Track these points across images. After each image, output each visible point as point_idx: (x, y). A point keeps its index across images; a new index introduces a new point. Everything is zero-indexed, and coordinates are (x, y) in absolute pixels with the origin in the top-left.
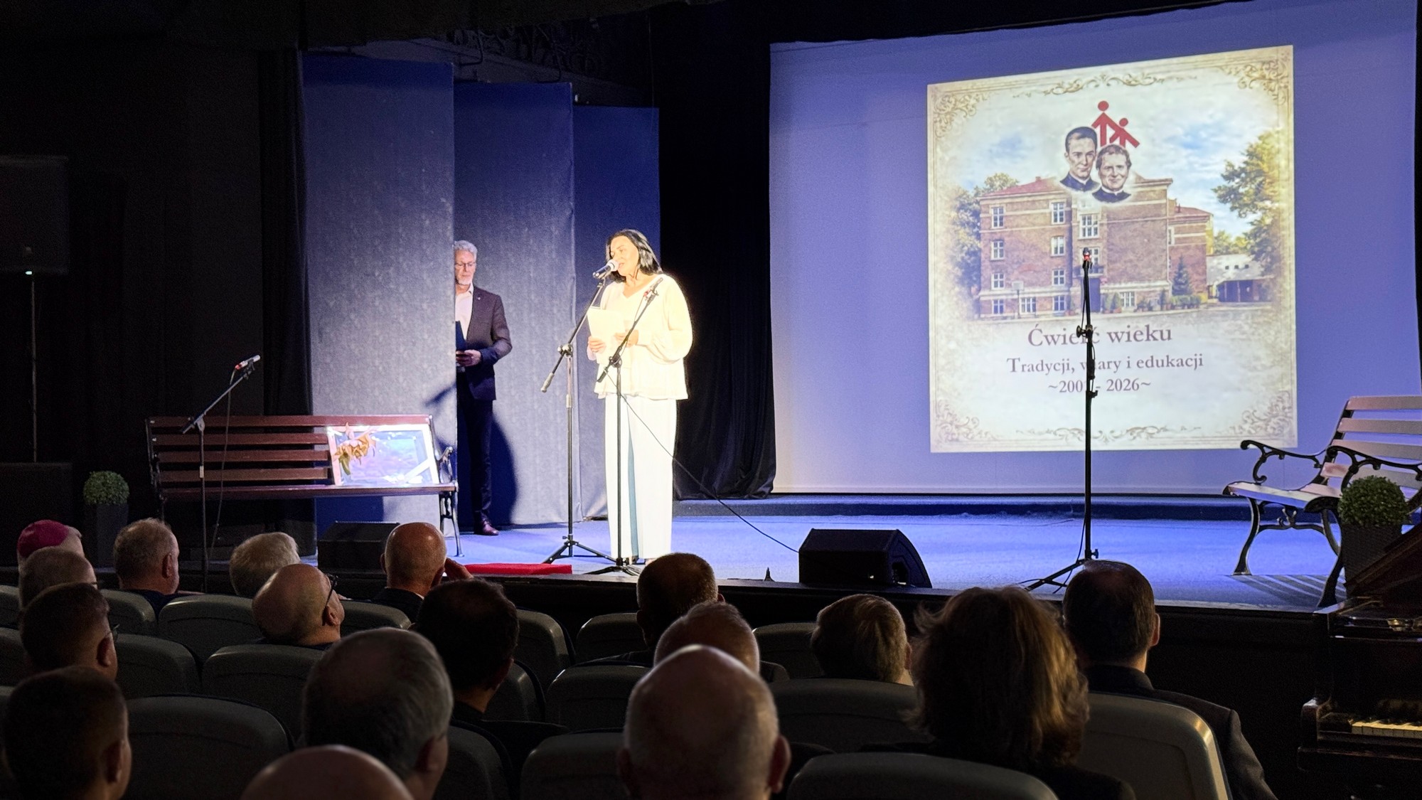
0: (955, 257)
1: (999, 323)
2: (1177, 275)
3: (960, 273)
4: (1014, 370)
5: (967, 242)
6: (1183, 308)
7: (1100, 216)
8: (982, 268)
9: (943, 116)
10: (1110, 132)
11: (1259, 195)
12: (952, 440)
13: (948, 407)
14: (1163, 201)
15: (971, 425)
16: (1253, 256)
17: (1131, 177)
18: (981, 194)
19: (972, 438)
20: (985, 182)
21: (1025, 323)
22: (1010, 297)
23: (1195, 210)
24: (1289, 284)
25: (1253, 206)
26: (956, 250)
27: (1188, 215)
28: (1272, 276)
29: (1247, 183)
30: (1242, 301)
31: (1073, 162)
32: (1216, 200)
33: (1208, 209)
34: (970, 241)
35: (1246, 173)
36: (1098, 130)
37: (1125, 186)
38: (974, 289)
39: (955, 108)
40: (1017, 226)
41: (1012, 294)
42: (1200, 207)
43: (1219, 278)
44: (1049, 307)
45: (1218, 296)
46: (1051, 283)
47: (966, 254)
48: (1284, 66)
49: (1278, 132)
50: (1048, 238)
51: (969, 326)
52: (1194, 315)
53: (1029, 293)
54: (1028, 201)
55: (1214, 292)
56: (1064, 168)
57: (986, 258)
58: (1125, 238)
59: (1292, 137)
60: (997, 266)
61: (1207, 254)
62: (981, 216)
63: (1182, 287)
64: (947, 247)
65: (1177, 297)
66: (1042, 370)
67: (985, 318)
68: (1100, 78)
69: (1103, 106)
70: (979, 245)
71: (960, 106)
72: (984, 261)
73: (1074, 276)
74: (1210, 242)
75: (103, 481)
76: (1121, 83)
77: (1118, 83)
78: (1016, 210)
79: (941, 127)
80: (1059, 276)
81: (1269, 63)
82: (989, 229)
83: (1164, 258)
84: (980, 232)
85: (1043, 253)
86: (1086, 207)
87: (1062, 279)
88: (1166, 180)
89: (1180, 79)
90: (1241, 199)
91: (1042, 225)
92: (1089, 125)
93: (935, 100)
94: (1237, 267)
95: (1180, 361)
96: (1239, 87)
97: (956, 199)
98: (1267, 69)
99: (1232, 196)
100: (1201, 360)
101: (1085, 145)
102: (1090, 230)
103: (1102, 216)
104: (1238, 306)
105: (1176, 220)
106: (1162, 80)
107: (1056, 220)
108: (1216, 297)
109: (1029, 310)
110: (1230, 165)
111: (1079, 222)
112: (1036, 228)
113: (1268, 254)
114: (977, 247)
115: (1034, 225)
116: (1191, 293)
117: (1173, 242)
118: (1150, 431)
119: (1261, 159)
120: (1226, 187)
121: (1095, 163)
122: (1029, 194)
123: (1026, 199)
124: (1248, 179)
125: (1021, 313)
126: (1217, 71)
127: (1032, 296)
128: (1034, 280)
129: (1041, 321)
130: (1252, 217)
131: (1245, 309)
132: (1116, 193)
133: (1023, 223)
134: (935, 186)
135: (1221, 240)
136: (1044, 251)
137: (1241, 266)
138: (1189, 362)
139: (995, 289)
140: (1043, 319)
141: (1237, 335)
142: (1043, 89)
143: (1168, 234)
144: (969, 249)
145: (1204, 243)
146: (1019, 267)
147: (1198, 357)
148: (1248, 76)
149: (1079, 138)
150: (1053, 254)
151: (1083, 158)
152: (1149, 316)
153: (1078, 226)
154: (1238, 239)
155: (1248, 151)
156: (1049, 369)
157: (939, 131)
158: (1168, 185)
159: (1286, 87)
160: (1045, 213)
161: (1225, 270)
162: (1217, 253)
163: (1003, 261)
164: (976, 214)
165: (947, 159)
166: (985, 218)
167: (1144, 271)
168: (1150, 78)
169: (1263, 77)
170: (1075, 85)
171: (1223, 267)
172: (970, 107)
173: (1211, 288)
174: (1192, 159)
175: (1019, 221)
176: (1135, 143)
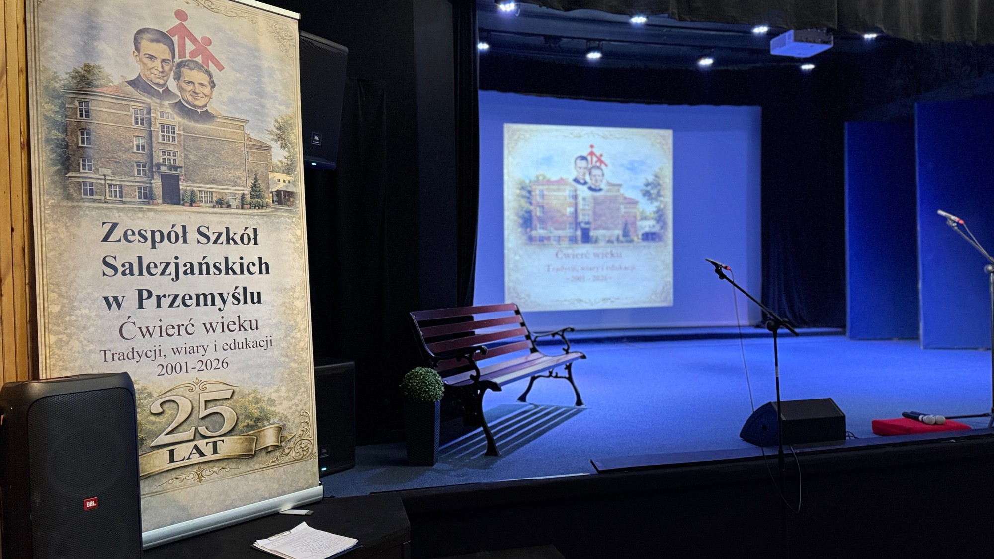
0: (519, 213)
1: (541, 248)
2: (624, 228)
3: (521, 221)
4: (549, 271)
6: (626, 243)
8: (533, 220)
9: (512, 141)
11: (658, 194)
13: (513, 289)
14: (619, 194)
15: (527, 298)
16: (656, 222)
17: (604, 182)
18: (532, 183)
19: (527, 304)
20: (535, 177)
21: (554, 248)
22: (547, 235)
23: (632, 199)
24: (670, 235)
25: (656, 199)
26: (519, 210)
27: (629, 201)
28: (664, 231)
29: (653, 189)
31: (578, 171)
32: (640, 195)
33: (637, 199)
34: (526, 206)
35: (653, 184)
36: (589, 158)
37: (601, 185)
38: (528, 230)
39: (519, 138)
40: (550, 200)
41: (548, 233)
42: (634, 198)
43: (642, 230)
44: (566, 240)
46: (566, 229)
47: (524, 212)
48: (669, 139)
49: (666, 168)
50: (566, 207)
51: (526, 248)
52: (630, 246)
53: (556, 233)
54: (556, 188)
55: (640, 236)
56: (574, 174)
57: (535, 215)
58: (601, 210)
59: (672, 171)
60: (541, 219)
61: (637, 219)
62: (532, 193)
63: (626, 233)
64: (514, 207)
65: (624, 238)
66: (563, 270)
67: (534, 244)
68: (591, 133)
71: (522, 137)
74: (638, 214)
77: (598, 136)
78: (551, 192)
79: (510, 146)
80: (570, 226)
82: (537, 200)
83: (618, 220)
84: (532, 201)
88: (620, 184)
89: (627, 139)
90: (651, 195)
91: (563, 200)
92: (585, 154)
93: (509, 132)
94: (649, 226)
95: (625, 267)
96: (651, 145)
97: (519, 184)
98: (663, 139)
99: (648, 194)
101: (583, 164)
104: (651, 243)
105: (624, 203)
106: (618, 138)
107: (569, 199)
108: (640, 239)
109: (556, 242)
110: (647, 180)
112: (560, 201)
113: (662, 221)
114: (530, 209)
116: (629, 236)
117: (623, 213)
118: (612, 299)
119: (659, 179)
120: (645, 190)
121: (588, 173)
122: (556, 185)
124: (654, 187)
125: (552, 243)
126: (642, 137)
127: (558, 234)
128: (559, 227)
129: (561, 247)
130: (656, 204)
132: (597, 188)
133: (554, 199)
134: (509, 176)
135: (643, 213)
136: (564, 213)
137: (652, 225)
138: (630, 268)
139: (540, 230)
140: (563, 246)
141: (648, 256)
142: (564, 134)
143: (620, 208)
144: (526, 209)
145: (635, 214)
146: (551, 220)
147: (633, 266)
148: (654, 141)
149: (580, 160)
150: (567, 215)
151: (582, 170)
152: (613, 246)
154: (650, 213)
155: (654, 175)
156: (567, 270)
157: (510, 148)
158: (620, 186)
159: (669, 148)
160: (564, 195)
161: (644, 227)
162: (641, 219)
163: (543, 217)
164: (530, 192)
165: (514, 163)
166: (534, 194)
167: (610, 226)
168: (613, 136)
169: (660, 142)
170: (580, 135)
171: (642, 225)
172: (526, 138)
173: (638, 235)
175: (551, 197)
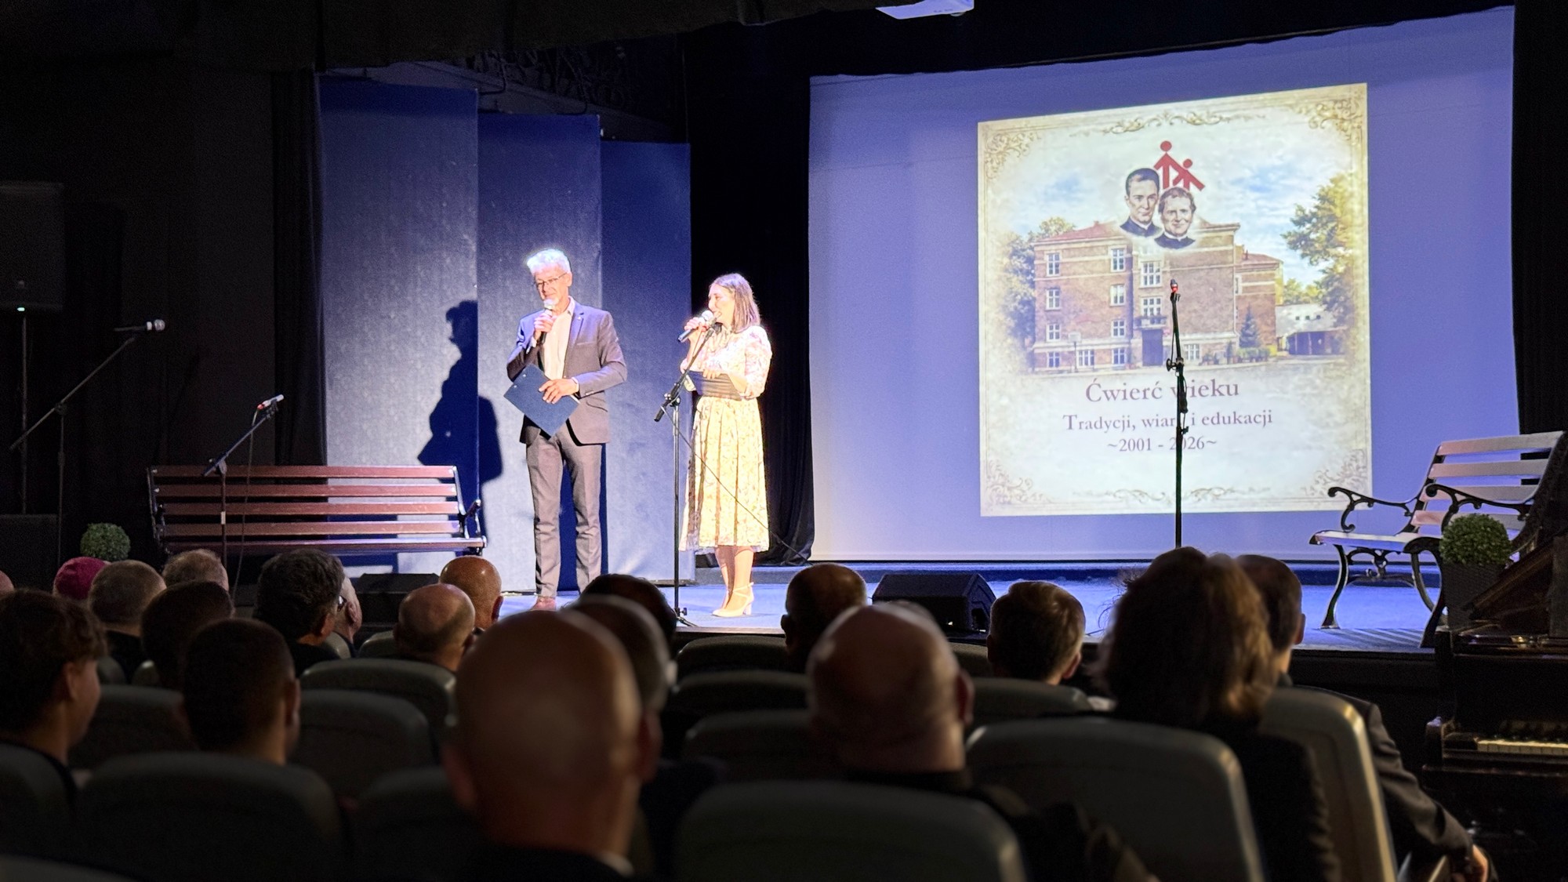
0: (1007, 306)
1: (1055, 378)
2: (1244, 326)
3: (1012, 324)
4: (1070, 427)
5: (1020, 290)
6: (1251, 361)
7: (1162, 264)
8: (1037, 318)
9: (995, 156)
10: (1173, 174)
11: (1331, 241)
12: (1004, 503)
13: (999, 468)
14: (1230, 248)
15: (1024, 487)
16: (1325, 306)
17: (1196, 222)
18: (1036, 239)
19: (1026, 500)
20: (1040, 227)
21: (1082, 377)
22: (1066, 350)
23: (1264, 257)
24: (1362, 335)
25: (1325, 253)
26: (1008, 299)
27: (1256, 262)
28: (1345, 327)
29: (1318, 229)
30: (1314, 353)
31: (1134, 205)
32: (1285, 247)
33: (1277, 256)
34: (1023, 289)
35: (1317, 218)
36: (1160, 172)
37: (1189, 231)
38: (1027, 341)
39: (1008, 147)
40: (1074, 274)
41: (1069, 347)
42: (1269, 254)
43: (1289, 329)
44: (1108, 360)
45: (1288, 348)
46: (1110, 335)
47: (1019, 303)
48: (1357, 106)
49: (1351, 175)
50: (1107, 286)
51: (1022, 380)
52: (1263, 368)
53: (1086, 345)
54: (1086, 248)
55: (1284, 344)
56: (1124, 212)
57: (1041, 308)
58: (1189, 287)
59: (1366, 180)
60: (1053, 317)
61: (1276, 304)
62: (1036, 262)
63: (1250, 338)
64: (999, 296)
65: (1244, 350)
66: (1101, 427)
67: (1040, 371)
68: (1162, 116)
69: (1166, 146)
70: (1033, 294)
71: (1013, 145)
72: (1038, 311)
73: (1135, 327)
74: (1279, 291)
75: (102, 533)
76: (1184, 122)
77: (1182, 122)
78: (1074, 256)
79: (993, 168)
80: (1119, 327)
81: (1342, 101)
82: (1044, 277)
83: (1231, 308)
84: (1035, 280)
85: (1102, 303)
86: (1149, 254)
87: (1122, 330)
88: (1233, 225)
89: (1247, 118)
90: (1312, 245)
91: (1100, 272)
92: (1151, 166)
93: (986, 138)
94: (1308, 318)
95: (1248, 418)
96: (1310, 127)
97: (1009, 245)
98: (1339, 108)
99: (1303, 243)
100: (1270, 416)
101: (1147, 187)
102: (1152, 278)
103: (1165, 263)
104: (1309, 359)
105: (1243, 268)
106: (1228, 119)
107: (1115, 268)
108: (1286, 350)
109: (1086, 364)
110: (1301, 209)
111: (1140, 270)
112: (1094, 275)
113: (1342, 304)
114: (1031, 295)
115: (1092, 272)
116: (1259, 346)
117: (1240, 291)
118: (1217, 492)
119: (1332, 203)
120: (1296, 233)
121: (1157, 207)
122: (1087, 240)
123: (1083, 245)
124: (1320, 225)
125: (1078, 367)
126: (1287, 110)
127: (1090, 348)
128: (1092, 332)
129: (1098, 376)
130: (1323, 265)
131: (1316, 362)
132: (1179, 239)
133: (1081, 270)
134: (987, 230)
135: (1291, 289)
136: (1103, 300)
137: (1312, 317)
138: (1258, 419)
139: (1051, 341)
140: (1102, 372)
141: (1308, 390)
142: (1102, 128)
143: (1235, 281)
144: (1022, 298)
145: (1272, 293)
146: (1075, 317)
147: (1267, 414)
148: (1320, 115)
149: (1140, 180)
150: (1112, 303)
151: (1144, 202)
152: (1215, 370)
153: (1139, 273)
154: (1309, 288)
155: (1320, 195)
156: (1108, 427)
157: (990, 172)
158: (1235, 230)
159: (1359, 127)
160: (1104, 260)
161: (1295, 321)
162: (1288, 303)
163: (1059, 311)
164: (1030, 261)
165: (999, 201)
166: (1039, 264)
167: (1208, 322)
168: (1215, 117)
169: (1336, 117)
170: (1136, 124)
171: (1293, 317)
172: (1023, 147)
173: (1280, 341)
174: (1261, 203)
175: (1075, 268)
176: (1200, 186)
